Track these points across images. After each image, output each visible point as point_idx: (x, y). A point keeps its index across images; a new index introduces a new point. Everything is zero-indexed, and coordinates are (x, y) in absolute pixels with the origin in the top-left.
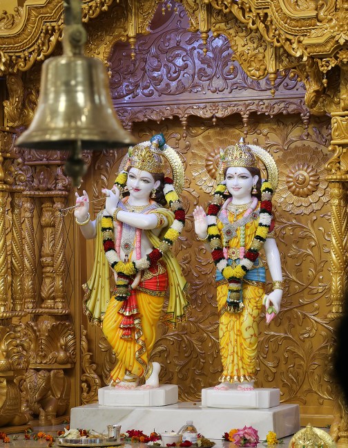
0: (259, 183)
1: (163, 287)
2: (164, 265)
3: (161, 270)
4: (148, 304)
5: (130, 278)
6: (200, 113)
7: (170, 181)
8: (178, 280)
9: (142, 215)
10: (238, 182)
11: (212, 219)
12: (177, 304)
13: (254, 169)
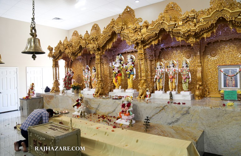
0: (132, 60)
1: (121, 75)
2: (121, 72)
3: (120, 73)
4: (119, 78)
5: (116, 74)
6: (128, 51)
7: (122, 61)
8: (123, 74)
9: (118, 65)
10: (129, 60)
11: (126, 65)
12: (123, 78)
13: (132, 58)
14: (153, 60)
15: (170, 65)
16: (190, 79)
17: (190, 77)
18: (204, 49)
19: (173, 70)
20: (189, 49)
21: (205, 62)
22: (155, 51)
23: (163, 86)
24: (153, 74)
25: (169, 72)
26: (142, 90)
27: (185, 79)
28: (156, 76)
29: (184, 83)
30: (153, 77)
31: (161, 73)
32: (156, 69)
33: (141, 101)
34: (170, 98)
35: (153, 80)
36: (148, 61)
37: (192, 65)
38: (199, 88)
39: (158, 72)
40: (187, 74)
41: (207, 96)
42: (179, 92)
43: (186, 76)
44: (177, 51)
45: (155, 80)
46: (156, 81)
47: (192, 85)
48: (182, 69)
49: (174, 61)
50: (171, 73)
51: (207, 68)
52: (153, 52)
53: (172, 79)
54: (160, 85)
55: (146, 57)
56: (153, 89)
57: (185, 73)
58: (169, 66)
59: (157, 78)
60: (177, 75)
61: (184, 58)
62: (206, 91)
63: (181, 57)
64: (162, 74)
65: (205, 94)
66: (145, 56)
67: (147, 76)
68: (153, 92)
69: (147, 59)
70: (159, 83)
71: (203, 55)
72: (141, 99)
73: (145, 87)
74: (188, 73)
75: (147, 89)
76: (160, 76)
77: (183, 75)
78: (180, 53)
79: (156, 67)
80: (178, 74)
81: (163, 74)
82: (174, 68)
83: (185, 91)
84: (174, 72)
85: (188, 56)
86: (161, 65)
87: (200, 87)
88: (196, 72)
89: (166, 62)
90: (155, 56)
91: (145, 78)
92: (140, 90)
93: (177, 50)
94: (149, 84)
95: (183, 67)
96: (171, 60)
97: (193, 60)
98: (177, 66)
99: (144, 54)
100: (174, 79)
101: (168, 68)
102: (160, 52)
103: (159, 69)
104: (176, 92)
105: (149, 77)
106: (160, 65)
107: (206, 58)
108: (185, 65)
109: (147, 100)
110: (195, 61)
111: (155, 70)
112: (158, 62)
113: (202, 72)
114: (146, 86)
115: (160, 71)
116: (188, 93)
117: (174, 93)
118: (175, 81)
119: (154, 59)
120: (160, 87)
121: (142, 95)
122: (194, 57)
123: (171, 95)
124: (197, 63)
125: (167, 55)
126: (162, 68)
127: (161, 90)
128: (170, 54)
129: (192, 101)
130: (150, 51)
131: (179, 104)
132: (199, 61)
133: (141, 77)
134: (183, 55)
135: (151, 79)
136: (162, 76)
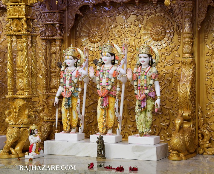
14: (55, 40)
15: (103, 58)
16: (158, 101)
17: (158, 94)
18: (204, 15)
19: (112, 72)
20: (161, 11)
21: (206, 51)
22: (62, 13)
23: (79, 120)
24: (54, 82)
25: (98, 79)
26: (15, 129)
27: (143, 101)
28: (60, 89)
29: (141, 112)
30: (54, 90)
31: (75, 81)
32: (63, 68)
33: (10, 163)
34: (99, 155)
35: (51, 101)
36: (40, 43)
37: (169, 59)
38: (181, 127)
39: (68, 78)
40: (150, 87)
41: (204, 151)
42: (124, 138)
43: (147, 92)
44: (127, 16)
45: (56, 100)
46: (60, 102)
47: (165, 117)
48: (135, 70)
49: (116, 46)
50: (104, 81)
51: (209, 71)
52: (57, 15)
53: (107, 100)
54: (71, 115)
55: (34, 30)
56: (51, 127)
57: (143, 83)
58: (100, 61)
59: (64, 94)
60: (121, 87)
61: (147, 40)
62: (203, 136)
63: (138, 36)
64: (78, 83)
65: (199, 146)
66: (28, 25)
67: (32, 88)
68: (50, 136)
69: (36, 36)
70: (70, 109)
71: (200, 32)
72: (13, 156)
73: (26, 120)
74: (151, 82)
75: (33, 127)
76: (73, 89)
77: (139, 88)
78: (137, 23)
79: (62, 61)
80: (123, 86)
81: (82, 83)
82: (114, 68)
83: (141, 135)
84: (113, 80)
85: (158, 33)
86: (76, 57)
87: (186, 126)
88: (178, 80)
89: (92, 47)
90: (62, 28)
91: (26, 94)
92: (9, 130)
93: (126, 13)
94: (39, 113)
95: (141, 65)
96: (108, 44)
97: (172, 45)
98: (122, 62)
99: (26, 22)
100: (111, 100)
101: (98, 68)
102: (77, 15)
103: (71, 69)
104: (117, 138)
105: (42, 92)
106: (74, 58)
107: (209, 41)
108: (145, 60)
109: (31, 160)
110: (176, 48)
111: (60, 70)
112: (69, 46)
113: (193, 83)
114: (29, 116)
115: (74, 74)
116: (150, 141)
117: (109, 139)
118: (116, 106)
119: (58, 37)
120: (71, 120)
121: (14, 146)
122: (176, 37)
123: (101, 146)
124: (181, 54)
125: (98, 26)
126: (81, 66)
127: (73, 130)
128: (107, 24)
129: (161, 163)
130: (47, 10)
131: (121, 169)
132: (187, 48)
133: (15, 91)
134: (145, 28)
135: (48, 97)
136: (80, 90)
